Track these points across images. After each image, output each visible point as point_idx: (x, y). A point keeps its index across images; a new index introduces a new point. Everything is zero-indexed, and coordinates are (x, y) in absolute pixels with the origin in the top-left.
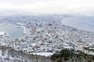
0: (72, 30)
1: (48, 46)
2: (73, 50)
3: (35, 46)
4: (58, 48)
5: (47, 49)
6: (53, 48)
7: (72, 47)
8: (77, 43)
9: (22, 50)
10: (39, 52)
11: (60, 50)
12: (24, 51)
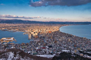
0: (68, 36)
1: (48, 50)
2: (70, 53)
3: (38, 49)
4: (57, 51)
5: (48, 52)
6: (53, 51)
7: (69, 51)
8: (73, 47)
9: (27, 52)
10: (42, 54)
11: (59, 53)
12: (29, 53)
